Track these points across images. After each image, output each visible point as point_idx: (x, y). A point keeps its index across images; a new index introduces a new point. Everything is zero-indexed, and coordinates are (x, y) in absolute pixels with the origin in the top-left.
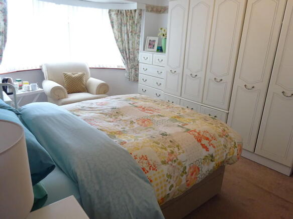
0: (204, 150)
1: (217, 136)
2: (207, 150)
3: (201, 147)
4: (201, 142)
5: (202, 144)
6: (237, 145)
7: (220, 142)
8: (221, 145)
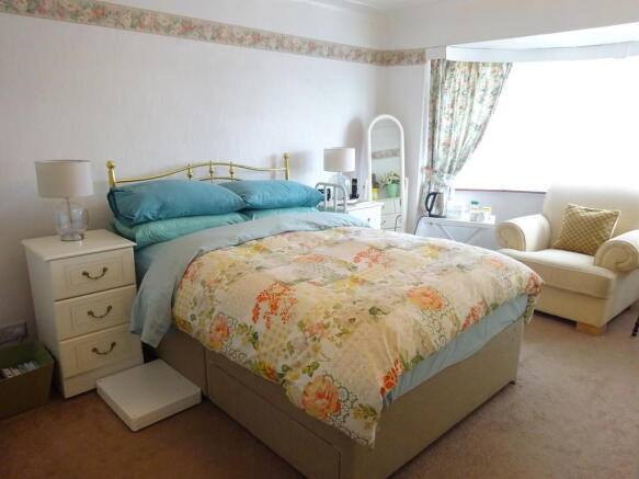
0: (252, 315)
1: (297, 321)
2: (255, 319)
3: (252, 307)
4: (260, 301)
5: (257, 305)
6: (317, 373)
7: (289, 332)
8: (285, 337)
